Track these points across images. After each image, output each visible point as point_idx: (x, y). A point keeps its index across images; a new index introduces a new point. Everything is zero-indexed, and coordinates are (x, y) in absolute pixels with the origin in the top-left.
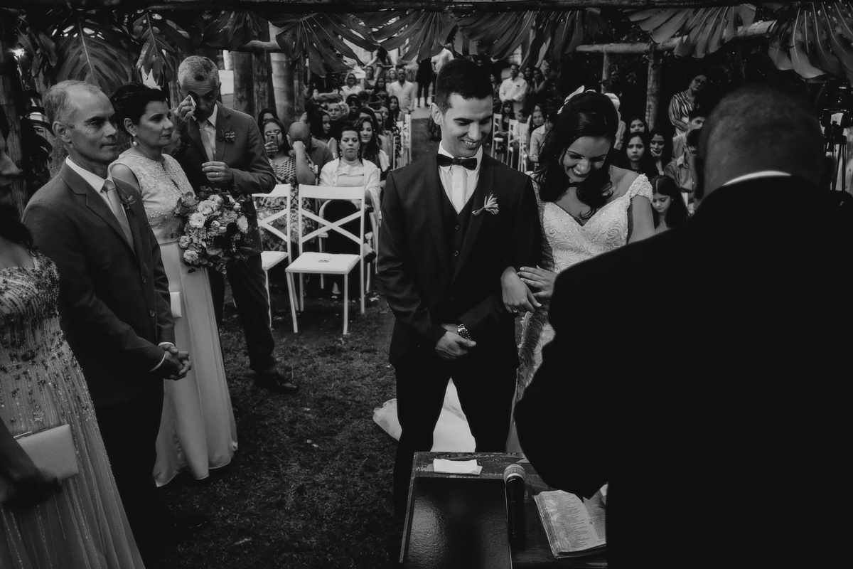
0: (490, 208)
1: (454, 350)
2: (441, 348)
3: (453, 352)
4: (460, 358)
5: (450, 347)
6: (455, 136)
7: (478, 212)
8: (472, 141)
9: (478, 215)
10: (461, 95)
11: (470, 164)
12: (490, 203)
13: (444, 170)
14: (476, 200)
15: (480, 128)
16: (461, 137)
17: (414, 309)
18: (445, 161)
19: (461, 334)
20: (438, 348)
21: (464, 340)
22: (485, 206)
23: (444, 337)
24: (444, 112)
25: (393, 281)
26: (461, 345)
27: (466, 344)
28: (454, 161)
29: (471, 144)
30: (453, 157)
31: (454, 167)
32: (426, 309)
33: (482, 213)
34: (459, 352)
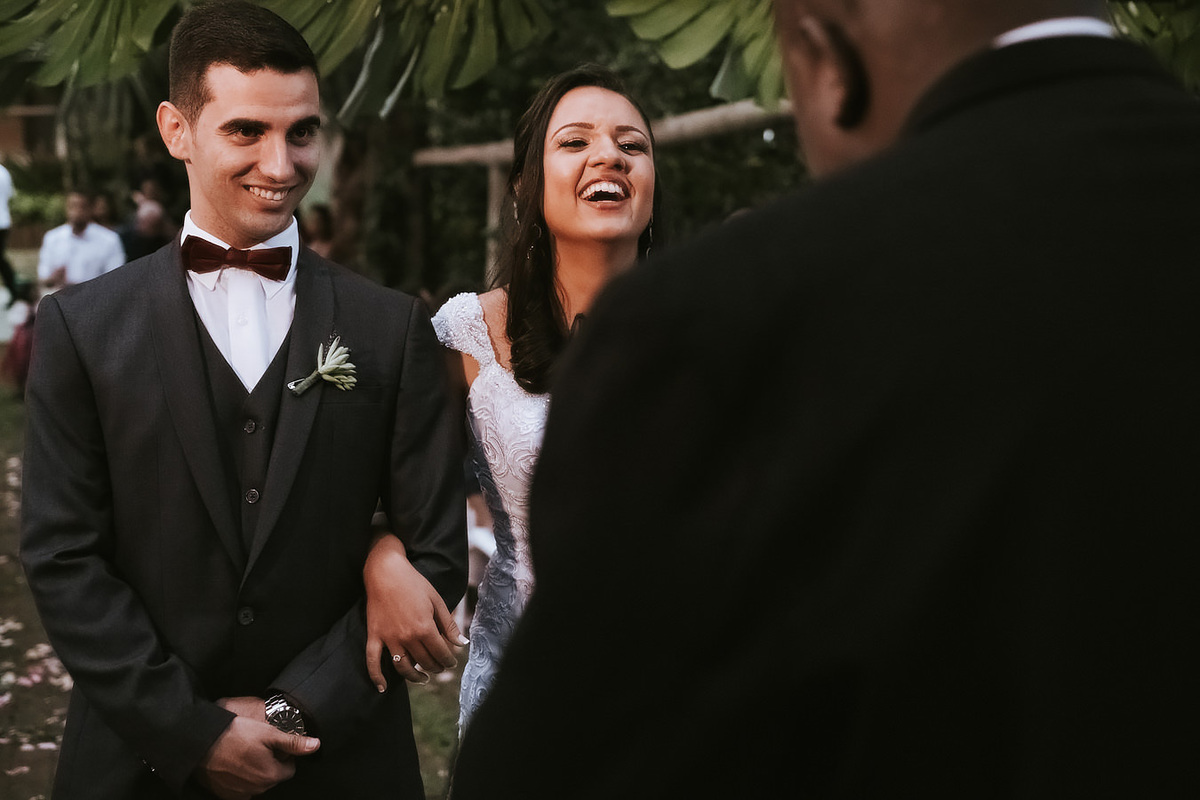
0: (332, 373)
1: (260, 767)
2: (224, 763)
3: (257, 772)
4: (278, 789)
5: (249, 757)
6: (224, 175)
7: (305, 383)
8: (272, 183)
9: (305, 392)
10: (234, 64)
11: (272, 265)
12: (332, 359)
13: (202, 285)
14: (294, 354)
15: (289, 155)
16: (239, 176)
17: (139, 659)
18: (203, 257)
19: (275, 720)
20: (214, 766)
21: (285, 737)
22: (321, 369)
23: (229, 735)
24: (193, 118)
25: (71, 588)
26: (277, 750)
27: (292, 746)
28: (229, 257)
29: (269, 194)
30: (227, 247)
31: (231, 273)
32: (173, 659)
33: (312, 386)
34: (273, 772)
